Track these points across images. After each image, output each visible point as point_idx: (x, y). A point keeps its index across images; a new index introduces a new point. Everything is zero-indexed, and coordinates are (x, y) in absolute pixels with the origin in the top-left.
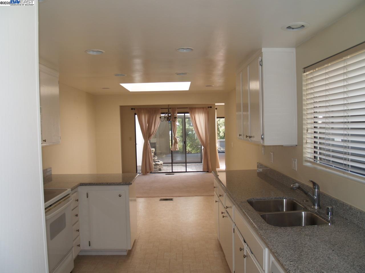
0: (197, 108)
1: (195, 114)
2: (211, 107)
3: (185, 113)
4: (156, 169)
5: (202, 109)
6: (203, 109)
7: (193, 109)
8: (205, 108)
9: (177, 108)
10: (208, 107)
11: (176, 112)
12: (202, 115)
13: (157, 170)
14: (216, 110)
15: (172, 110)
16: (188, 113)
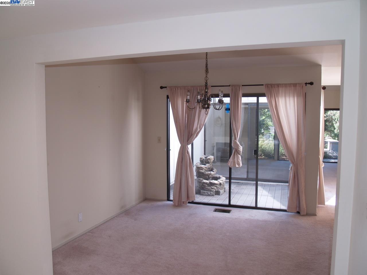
0: (283, 84)
1: (278, 96)
2: (311, 84)
3: (258, 95)
4: (211, 191)
5: (292, 87)
6: (294, 86)
7: (274, 87)
8: (298, 85)
9: (242, 86)
10: (306, 84)
11: (241, 94)
12: (292, 99)
13: (212, 193)
14: (322, 91)
15: (232, 89)
16: (263, 95)
